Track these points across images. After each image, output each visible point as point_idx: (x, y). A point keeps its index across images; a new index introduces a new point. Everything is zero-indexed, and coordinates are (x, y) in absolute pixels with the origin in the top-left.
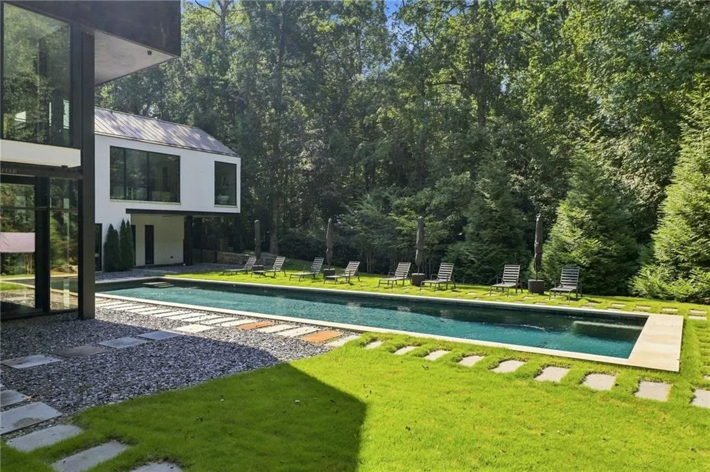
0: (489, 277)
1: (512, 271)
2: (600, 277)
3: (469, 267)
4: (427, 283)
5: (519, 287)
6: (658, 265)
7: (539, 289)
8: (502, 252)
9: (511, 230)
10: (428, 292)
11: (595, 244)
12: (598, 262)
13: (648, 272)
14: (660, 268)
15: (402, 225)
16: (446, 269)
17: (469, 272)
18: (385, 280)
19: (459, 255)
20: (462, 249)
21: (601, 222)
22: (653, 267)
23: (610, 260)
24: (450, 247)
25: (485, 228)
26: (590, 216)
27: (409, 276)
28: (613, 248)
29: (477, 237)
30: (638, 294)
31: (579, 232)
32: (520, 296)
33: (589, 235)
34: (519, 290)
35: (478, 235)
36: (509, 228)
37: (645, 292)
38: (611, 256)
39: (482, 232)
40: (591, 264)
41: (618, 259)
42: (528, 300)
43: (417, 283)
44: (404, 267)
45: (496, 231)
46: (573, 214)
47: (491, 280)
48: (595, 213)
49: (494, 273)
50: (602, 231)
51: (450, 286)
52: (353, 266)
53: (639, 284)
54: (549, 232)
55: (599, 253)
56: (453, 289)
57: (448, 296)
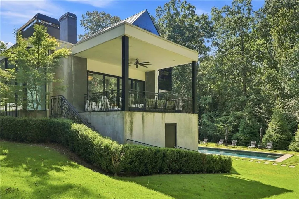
0: (247, 144)
1: (254, 143)
2: (280, 145)
3: (241, 141)
4: (229, 145)
5: (256, 147)
6: (296, 142)
7: (261, 148)
8: (251, 136)
9: (254, 130)
10: (229, 148)
11: (279, 135)
12: (279, 141)
13: (293, 144)
14: (296, 143)
15: (219, 127)
16: (234, 142)
17: (240, 142)
18: (216, 144)
19: (237, 137)
20: (238, 135)
21: (281, 129)
22: (294, 143)
23: (283, 140)
24: (234, 135)
25: (245, 129)
26: (278, 127)
27: (223, 143)
28: (284, 137)
29: (243, 132)
30: (290, 150)
31: (275, 132)
32: (256, 150)
33: (277, 133)
34: (256, 148)
35: (243, 131)
36: (253, 129)
37: (291, 150)
38: (283, 139)
39: (245, 130)
40: (277, 141)
41: (285, 140)
42: (258, 150)
43: (226, 145)
44: (221, 141)
45: (249, 130)
46: (273, 126)
47: (247, 145)
48: (279, 126)
49: (249, 143)
50: (281, 132)
51: (236, 147)
52: (206, 140)
53: (290, 147)
54: (266, 131)
55: (280, 138)
56: (237, 147)
57: (235, 149)
